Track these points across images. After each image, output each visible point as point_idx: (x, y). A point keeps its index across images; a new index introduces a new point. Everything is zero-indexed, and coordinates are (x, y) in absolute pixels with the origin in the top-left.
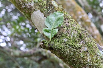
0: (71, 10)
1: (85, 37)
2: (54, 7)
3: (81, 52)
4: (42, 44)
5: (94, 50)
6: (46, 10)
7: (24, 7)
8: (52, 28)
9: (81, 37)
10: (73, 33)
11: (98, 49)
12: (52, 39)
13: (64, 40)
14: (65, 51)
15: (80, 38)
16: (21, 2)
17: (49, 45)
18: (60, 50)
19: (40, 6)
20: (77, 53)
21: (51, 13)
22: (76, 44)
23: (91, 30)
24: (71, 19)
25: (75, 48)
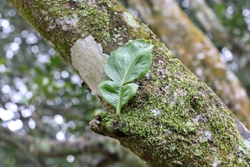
0: (178, 38)
1: (205, 106)
2: (130, 29)
3: (195, 143)
4: (98, 122)
5: (229, 139)
6: (109, 35)
7: (54, 27)
8: (123, 82)
9: (197, 104)
10: (175, 94)
11: (240, 137)
12: (123, 109)
13: (153, 111)
14: (154, 142)
15: (194, 108)
16: (45, 16)
17: (115, 124)
18: (143, 138)
19: (92, 25)
20: (185, 146)
21: (121, 44)
22: (184, 123)
23: (227, 90)
24: (170, 60)
25: (181, 134)
